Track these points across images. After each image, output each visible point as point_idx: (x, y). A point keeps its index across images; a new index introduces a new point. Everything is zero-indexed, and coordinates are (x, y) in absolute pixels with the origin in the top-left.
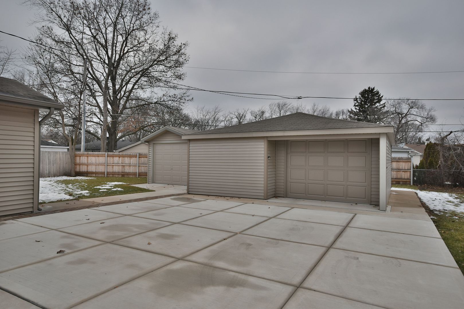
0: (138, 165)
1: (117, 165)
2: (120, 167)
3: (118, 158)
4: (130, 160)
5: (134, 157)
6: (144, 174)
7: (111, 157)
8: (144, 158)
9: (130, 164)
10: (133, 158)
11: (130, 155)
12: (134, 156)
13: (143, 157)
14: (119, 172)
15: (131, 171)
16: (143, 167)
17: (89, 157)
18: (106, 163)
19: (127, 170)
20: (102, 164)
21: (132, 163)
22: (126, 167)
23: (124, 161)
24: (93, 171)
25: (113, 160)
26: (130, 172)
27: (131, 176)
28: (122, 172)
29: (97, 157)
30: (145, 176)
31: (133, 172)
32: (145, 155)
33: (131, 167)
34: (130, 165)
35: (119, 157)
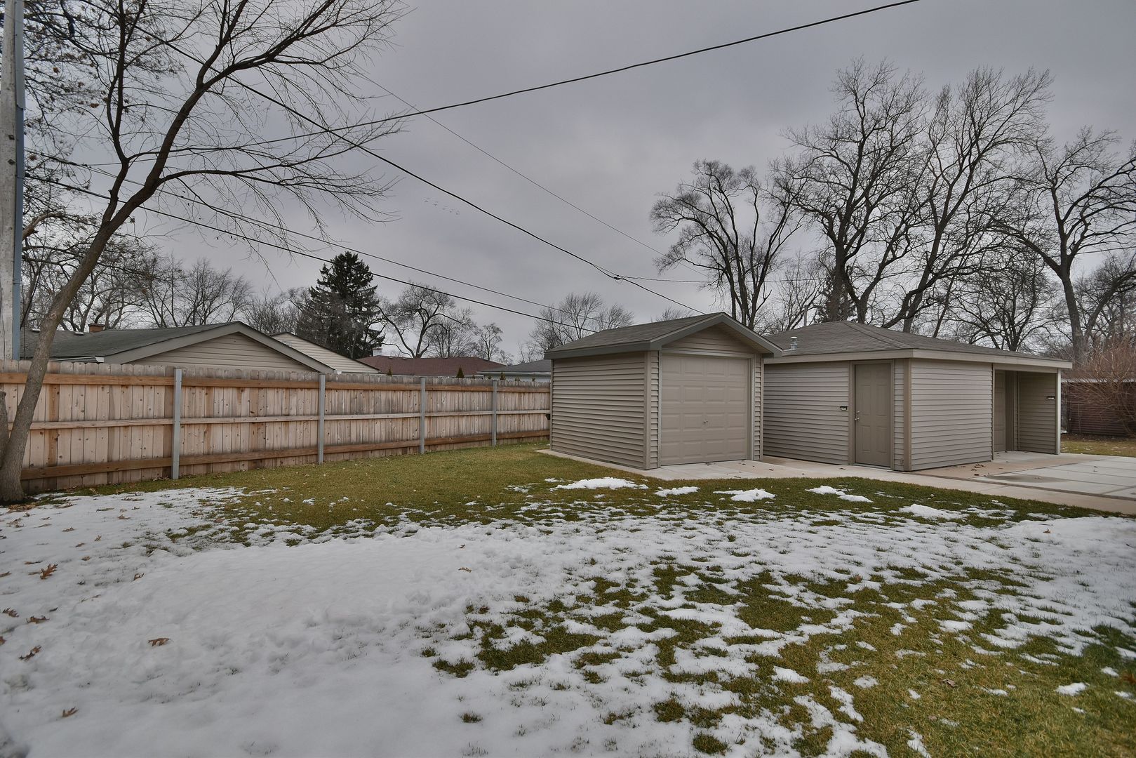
0: (322, 417)
1: (231, 420)
2: (245, 431)
3: (235, 391)
4: (288, 398)
5: (302, 389)
6: (340, 449)
7: (198, 391)
8: (341, 392)
9: (288, 415)
10: (299, 391)
11: (288, 380)
12: (303, 385)
13: (337, 390)
14: (237, 452)
15: (292, 444)
16: (335, 425)
17: (63, 390)
19: (276, 438)
20: (154, 422)
21: (293, 412)
22: (269, 427)
23: (261, 405)
24: (93, 459)
25: (210, 402)
26: (288, 448)
27: (291, 462)
28: (255, 451)
29: (117, 391)
30: (342, 455)
31: (299, 443)
32: (342, 382)
33: (292, 426)
34: (288, 419)
35: (238, 388)
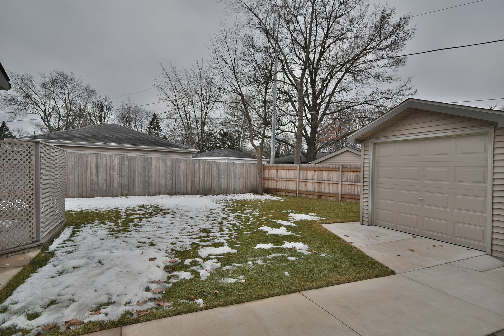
0: (340, 183)
1: (311, 181)
2: (316, 185)
3: (313, 171)
4: (330, 174)
5: (334, 171)
6: (349, 197)
7: (304, 171)
8: (350, 172)
9: (329, 181)
10: (333, 172)
11: (329, 168)
12: (334, 170)
13: (348, 171)
14: (314, 192)
15: (331, 192)
16: (348, 186)
17: (278, 171)
18: (298, 179)
19: (325, 189)
20: (294, 180)
21: (331, 180)
22: (323, 184)
23: (321, 176)
24: (283, 188)
25: (307, 175)
26: (329, 193)
27: (331, 199)
28: (319, 192)
29: (287, 171)
30: (350, 199)
31: (334, 192)
32: (351, 168)
33: (331, 185)
34: (329, 182)
35: (314, 170)
